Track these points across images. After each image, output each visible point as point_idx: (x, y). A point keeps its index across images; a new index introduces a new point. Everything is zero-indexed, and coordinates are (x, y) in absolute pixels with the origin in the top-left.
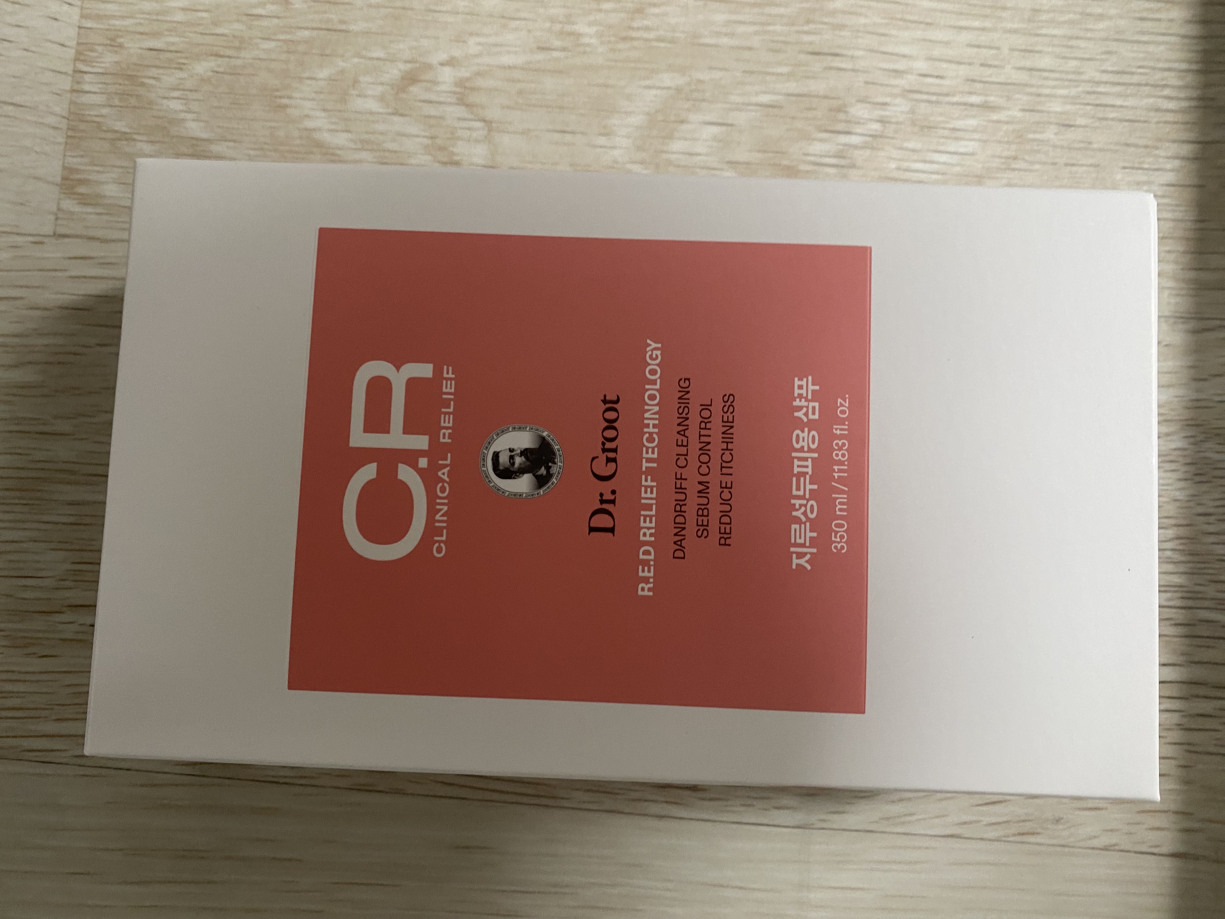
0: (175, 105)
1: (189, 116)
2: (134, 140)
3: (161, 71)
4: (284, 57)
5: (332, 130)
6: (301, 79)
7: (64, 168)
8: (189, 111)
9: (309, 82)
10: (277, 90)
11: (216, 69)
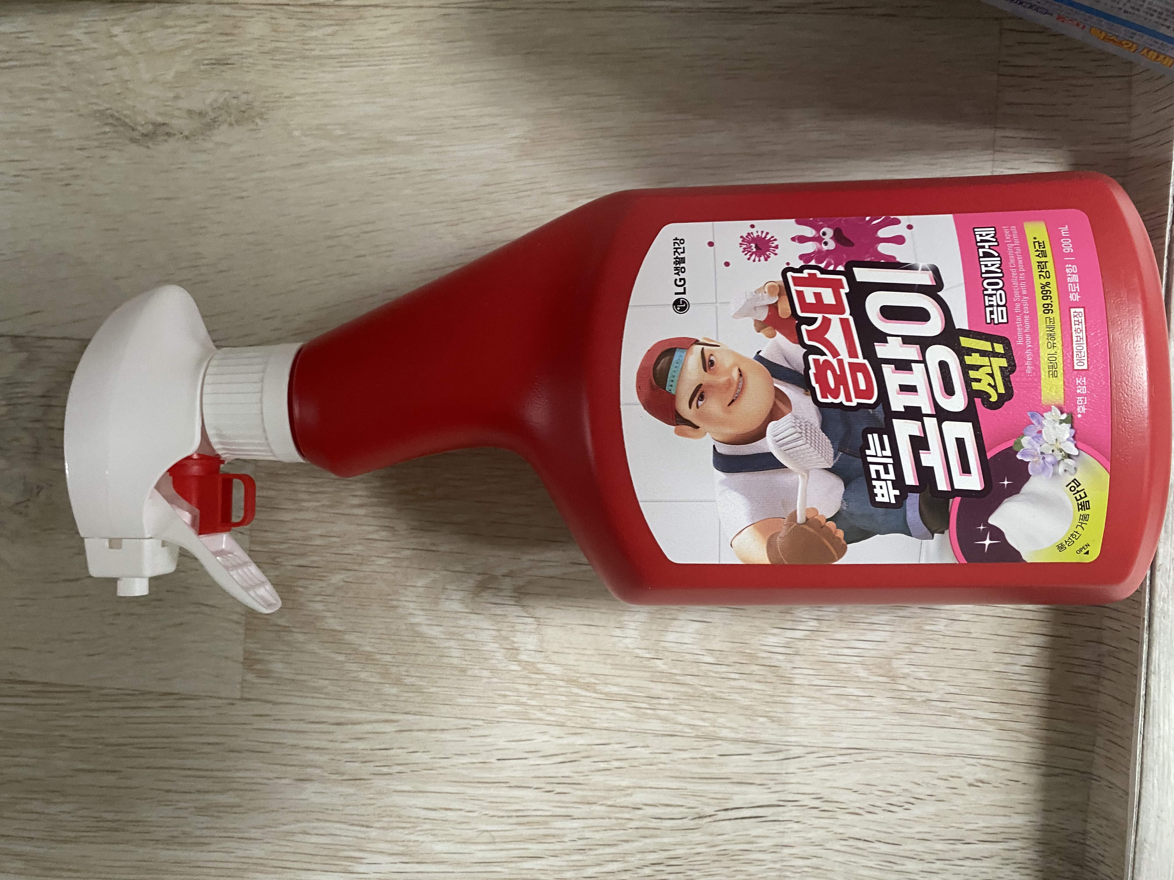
0: (319, 606)
1: (329, 614)
2: (292, 632)
3: (308, 582)
4: (393, 570)
5: (428, 625)
6: (406, 587)
7: (245, 651)
8: (329, 611)
9: (411, 588)
10: (389, 595)
11: (346, 580)
